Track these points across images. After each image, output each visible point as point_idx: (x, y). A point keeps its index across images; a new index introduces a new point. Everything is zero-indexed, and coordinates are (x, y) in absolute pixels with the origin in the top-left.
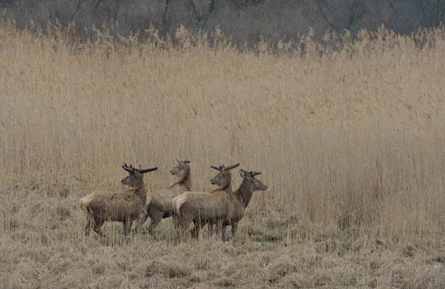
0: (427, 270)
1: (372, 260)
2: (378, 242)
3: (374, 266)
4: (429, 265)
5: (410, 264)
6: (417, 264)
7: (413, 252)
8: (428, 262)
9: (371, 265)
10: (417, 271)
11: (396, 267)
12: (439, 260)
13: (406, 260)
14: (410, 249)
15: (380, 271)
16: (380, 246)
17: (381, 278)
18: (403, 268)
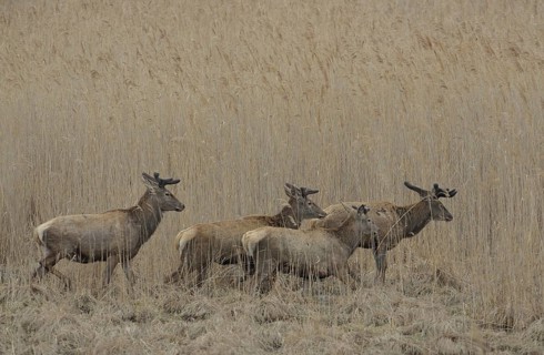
0: (113, 334)
1: (25, 318)
2: (35, 290)
3: (28, 327)
4: (118, 327)
5: (87, 324)
6: (97, 325)
7: (91, 305)
8: (115, 322)
9: (25, 326)
10: (98, 335)
11: (64, 330)
12: (133, 319)
13: (80, 317)
14: (86, 300)
15: (38, 335)
16: (37, 297)
17: (39, 347)
18: (75, 332)
